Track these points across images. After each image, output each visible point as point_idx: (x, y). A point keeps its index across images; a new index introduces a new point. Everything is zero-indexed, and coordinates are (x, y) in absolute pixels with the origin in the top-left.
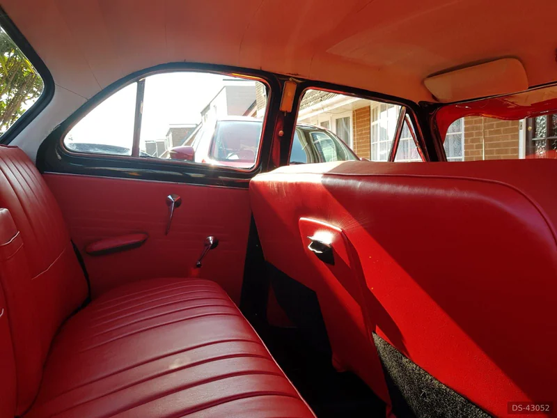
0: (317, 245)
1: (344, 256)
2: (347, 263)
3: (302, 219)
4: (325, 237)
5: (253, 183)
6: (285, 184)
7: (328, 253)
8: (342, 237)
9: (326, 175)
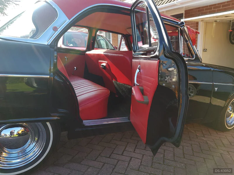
0: (103, 66)
1: (107, 67)
2: (108, 68)
3: (99, 61)
4: (104, 64)
5: (86, 54)
6: (95, 54)
7: (105, 67)
8: (107, 64)
9: (104, 52)
